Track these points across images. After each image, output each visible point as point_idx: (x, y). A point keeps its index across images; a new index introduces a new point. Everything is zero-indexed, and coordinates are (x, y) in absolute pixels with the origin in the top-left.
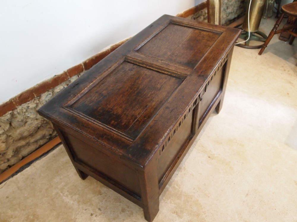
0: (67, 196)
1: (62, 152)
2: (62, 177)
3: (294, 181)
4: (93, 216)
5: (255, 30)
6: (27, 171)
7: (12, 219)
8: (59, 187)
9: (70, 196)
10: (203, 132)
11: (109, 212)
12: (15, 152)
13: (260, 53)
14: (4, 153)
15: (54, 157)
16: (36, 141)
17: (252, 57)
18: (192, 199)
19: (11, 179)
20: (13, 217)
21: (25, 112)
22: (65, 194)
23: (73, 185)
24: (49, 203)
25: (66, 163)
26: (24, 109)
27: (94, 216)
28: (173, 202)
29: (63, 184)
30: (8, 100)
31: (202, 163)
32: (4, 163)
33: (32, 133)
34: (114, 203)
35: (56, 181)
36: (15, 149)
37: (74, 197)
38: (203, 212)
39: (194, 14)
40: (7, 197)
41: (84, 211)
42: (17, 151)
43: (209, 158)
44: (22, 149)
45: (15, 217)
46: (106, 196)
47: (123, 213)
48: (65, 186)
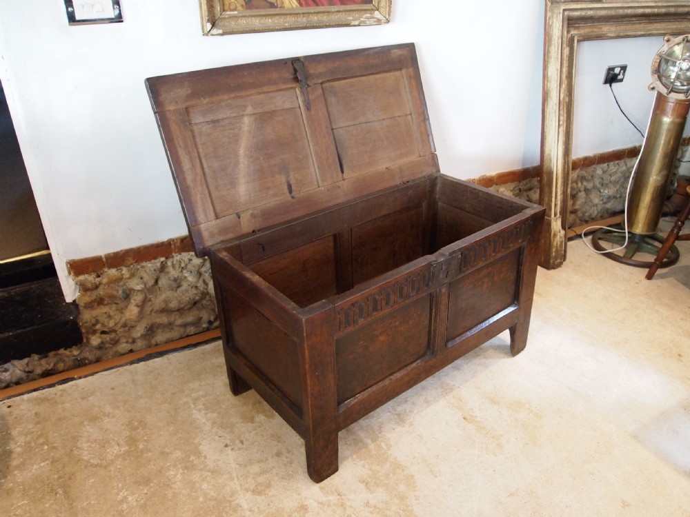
0: (200, 410)
1: (219, 350)
2: (203, 383)
3: (622, 499)
4: (227, 448)
5: (648, 231)
6: (154, 362)
7: (107, 418)
8: (193, 395)
9: (203, 412)
10: (472, 378)
11: (255, 450)
12: (148, 331)
13: (649, 277)
14: (132, 327)
15: (203, 354)
16: (185, 325)
17: (630, 280)
18: (403, 470)
19: (128, 367)
20: (111, 416)
21: (183, 268)
22: (198, 408)
23: (215, 399)
24: (169, 412)
25: (219, 366)
26: (182, 262)
27: (229, 448)
28: (367, 466)
29: (201, 393)
30: (166, 240)
31: (446, 424)
32: (127, 342)
33: (182, 306)
34: (269, 440)
35: (192, 387)
36: (150, 325)
37: (210, 415)
38: (415, 496)
39: (520, 181)
40: (113, 389)
41: (217, 437)
42: (151, 330)
43: (464, 421)
44: (160, 330)
45: (113, 417)
46: (260, 427)
47: (277, 458)
48: (203, 396)
